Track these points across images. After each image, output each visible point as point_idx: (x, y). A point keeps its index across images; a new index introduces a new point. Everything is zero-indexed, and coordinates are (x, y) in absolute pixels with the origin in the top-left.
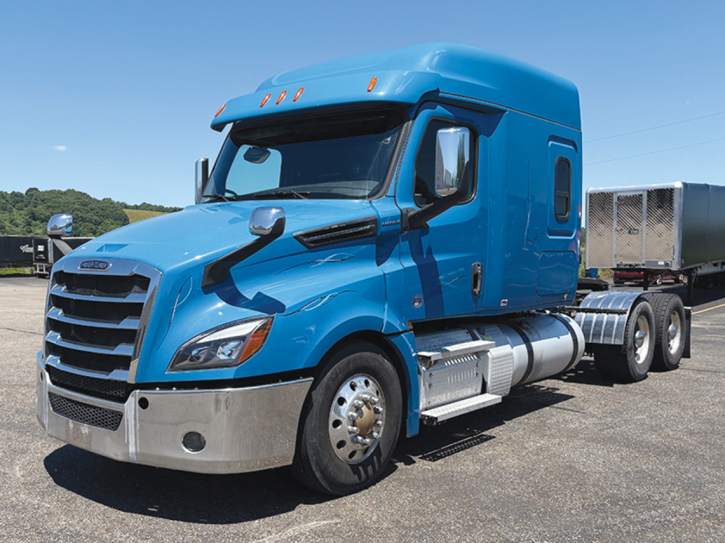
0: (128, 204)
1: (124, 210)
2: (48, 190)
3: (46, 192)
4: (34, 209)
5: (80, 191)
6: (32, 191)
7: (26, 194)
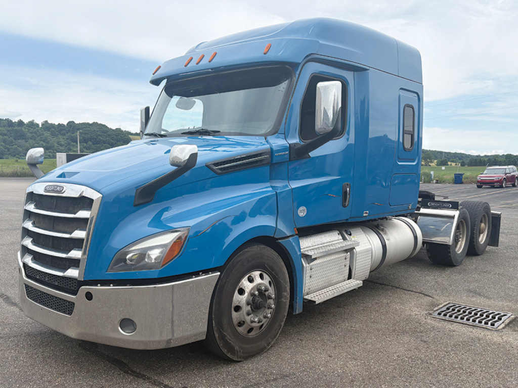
0: (132, 132)
1: (130, 136)
2: (81, 122)
3: (80, 124)
4: (73, 135)
5: (101, 123)
6: (71, 124)
7: (67, 125)
